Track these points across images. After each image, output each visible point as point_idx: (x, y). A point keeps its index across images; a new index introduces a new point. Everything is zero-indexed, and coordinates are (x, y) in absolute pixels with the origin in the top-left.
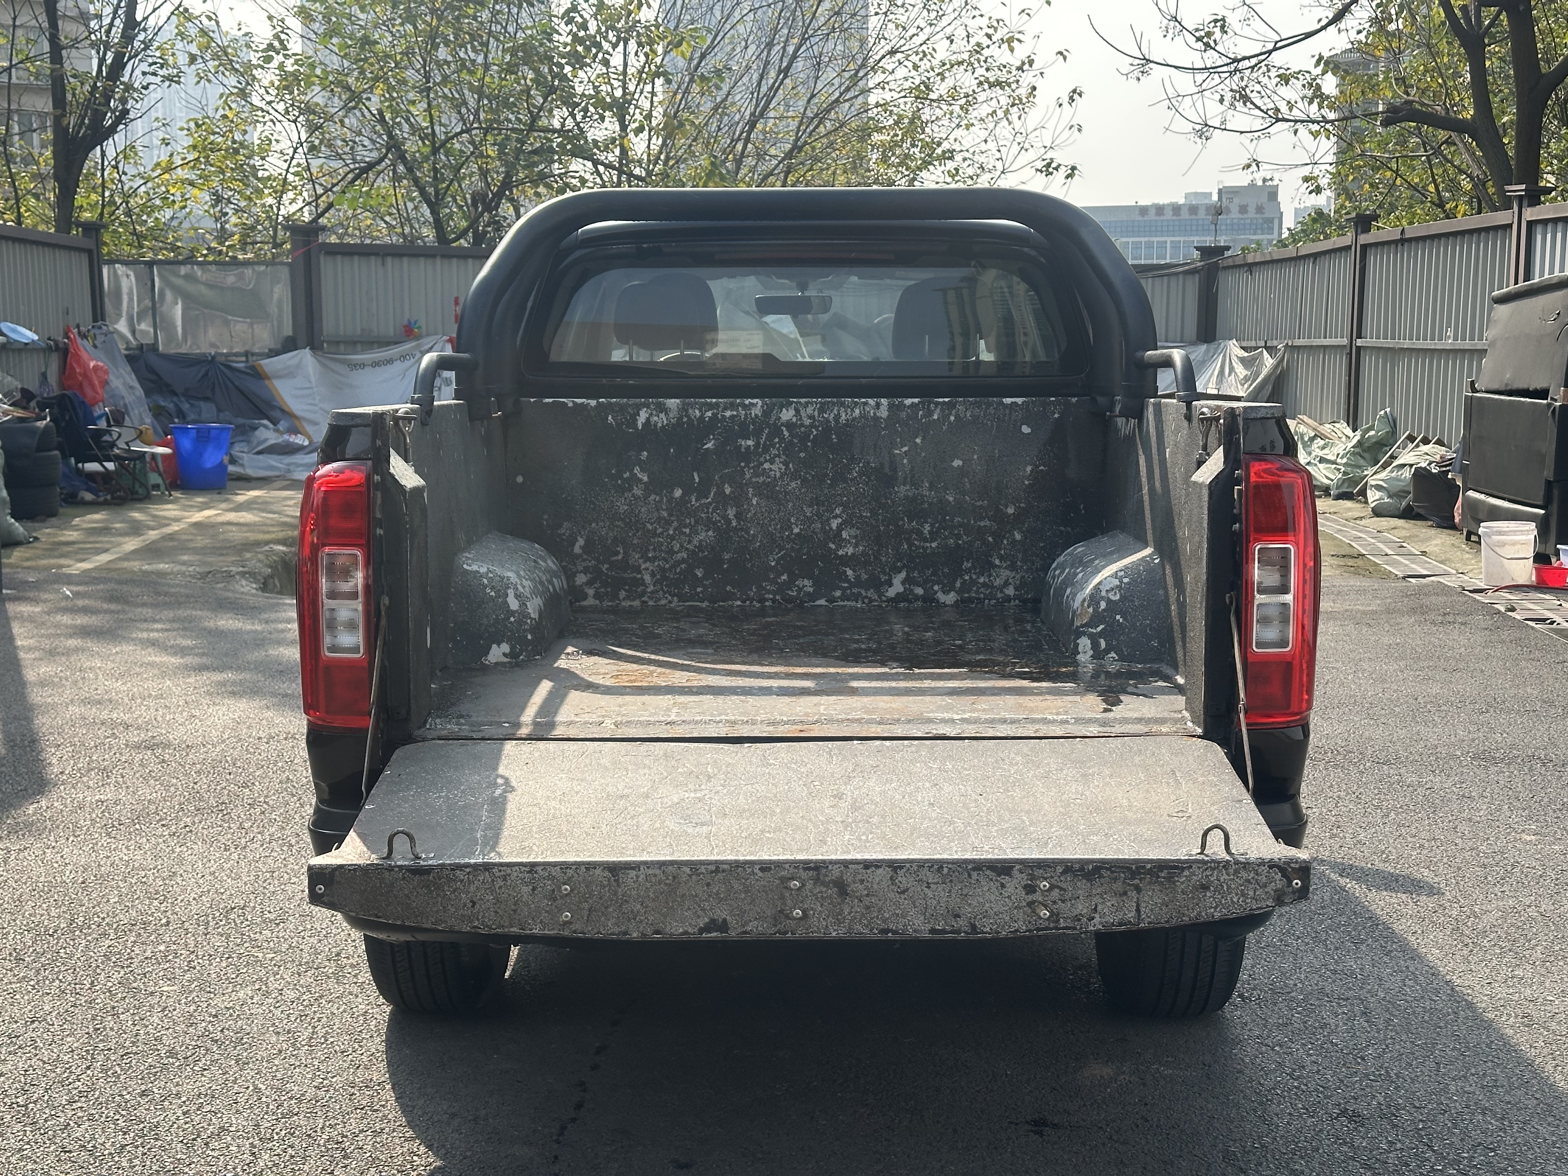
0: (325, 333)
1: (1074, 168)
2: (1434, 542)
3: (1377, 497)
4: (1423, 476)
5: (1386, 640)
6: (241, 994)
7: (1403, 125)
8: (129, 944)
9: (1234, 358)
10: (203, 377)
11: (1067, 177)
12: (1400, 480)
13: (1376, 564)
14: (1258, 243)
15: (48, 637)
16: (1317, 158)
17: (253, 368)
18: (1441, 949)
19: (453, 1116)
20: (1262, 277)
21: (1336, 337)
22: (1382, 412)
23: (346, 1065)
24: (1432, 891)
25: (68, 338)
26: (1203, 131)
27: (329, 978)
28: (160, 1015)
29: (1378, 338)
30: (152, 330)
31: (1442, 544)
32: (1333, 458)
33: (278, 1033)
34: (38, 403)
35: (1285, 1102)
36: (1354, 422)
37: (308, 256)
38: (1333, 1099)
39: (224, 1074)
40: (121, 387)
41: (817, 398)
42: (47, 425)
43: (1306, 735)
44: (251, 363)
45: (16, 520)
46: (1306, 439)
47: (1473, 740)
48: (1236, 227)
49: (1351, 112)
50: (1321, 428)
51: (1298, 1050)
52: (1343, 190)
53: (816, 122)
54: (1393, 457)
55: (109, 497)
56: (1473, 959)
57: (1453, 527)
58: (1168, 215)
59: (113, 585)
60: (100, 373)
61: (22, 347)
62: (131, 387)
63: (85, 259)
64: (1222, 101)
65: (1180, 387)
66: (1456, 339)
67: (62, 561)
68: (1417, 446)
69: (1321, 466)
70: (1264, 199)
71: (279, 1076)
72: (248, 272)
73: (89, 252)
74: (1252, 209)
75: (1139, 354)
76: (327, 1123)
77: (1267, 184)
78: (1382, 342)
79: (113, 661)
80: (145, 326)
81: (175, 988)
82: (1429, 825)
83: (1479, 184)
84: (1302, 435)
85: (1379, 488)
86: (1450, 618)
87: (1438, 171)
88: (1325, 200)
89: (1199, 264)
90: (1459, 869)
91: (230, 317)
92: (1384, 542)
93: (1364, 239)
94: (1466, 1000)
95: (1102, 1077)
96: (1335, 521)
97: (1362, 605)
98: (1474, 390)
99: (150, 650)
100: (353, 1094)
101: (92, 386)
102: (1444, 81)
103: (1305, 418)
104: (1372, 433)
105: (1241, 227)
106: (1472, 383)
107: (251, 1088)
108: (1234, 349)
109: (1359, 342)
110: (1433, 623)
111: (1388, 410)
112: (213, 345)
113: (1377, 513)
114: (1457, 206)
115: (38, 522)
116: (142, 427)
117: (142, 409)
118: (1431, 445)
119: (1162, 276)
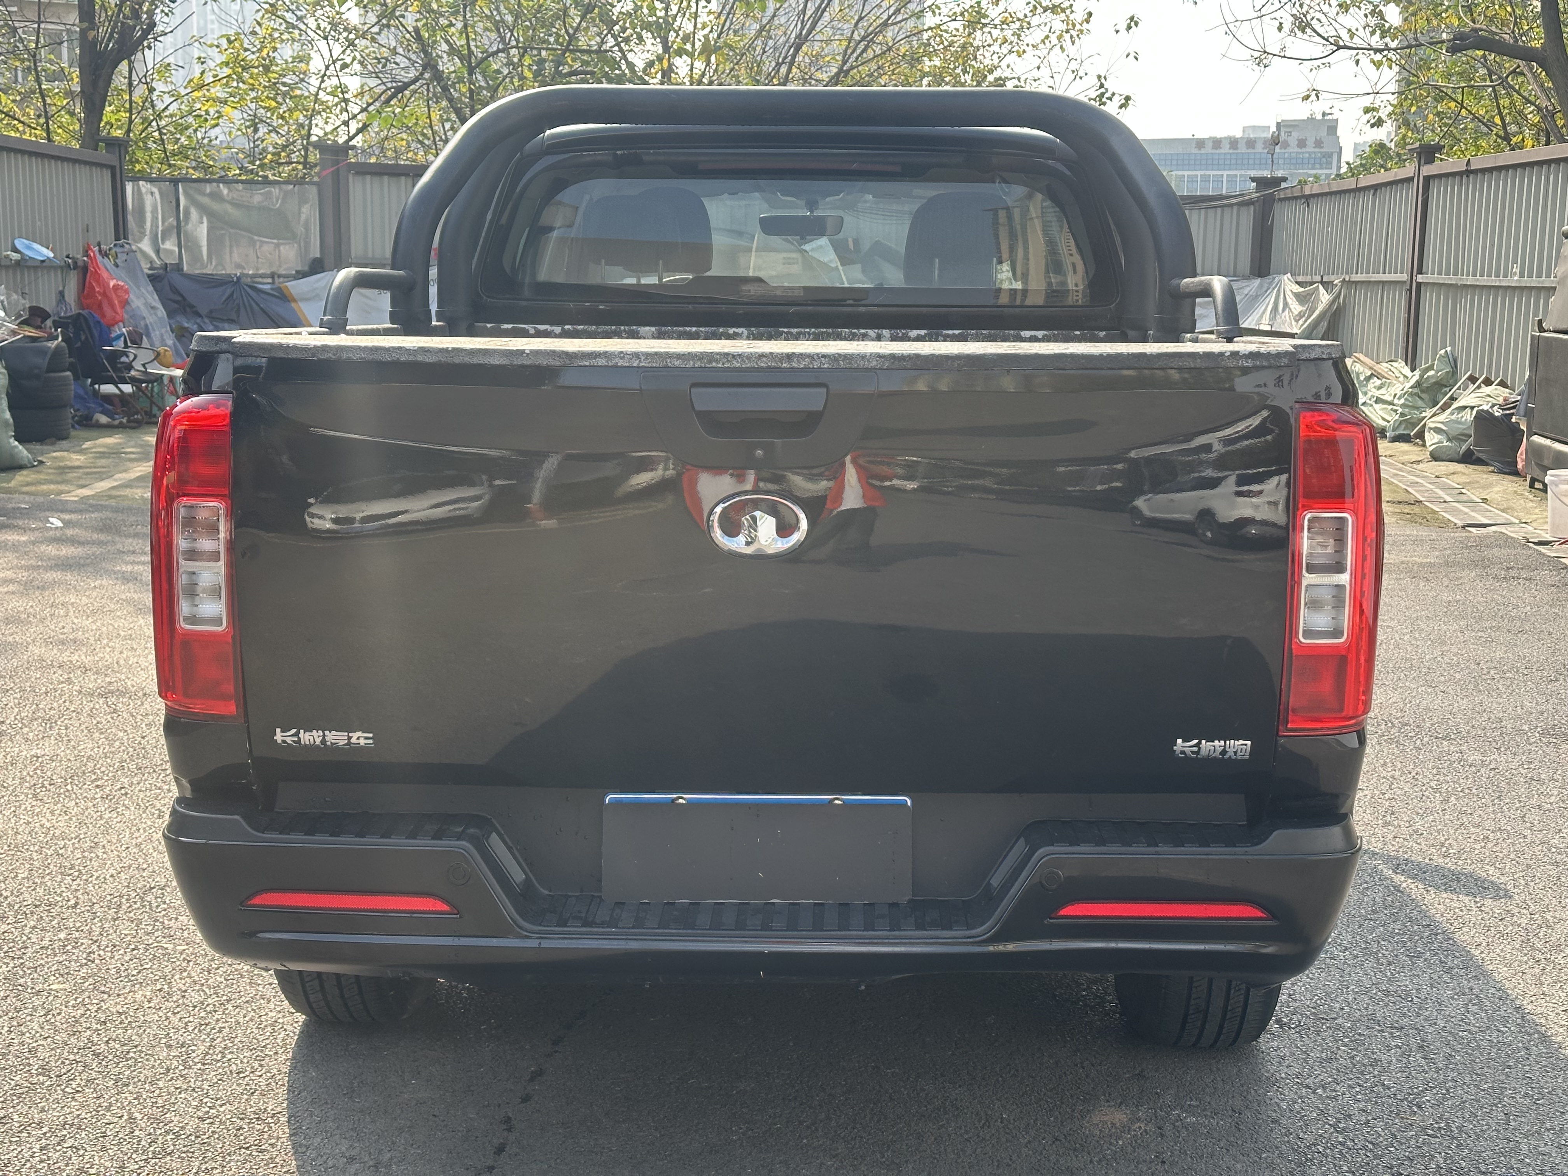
0: (353, 256)
1: (1128, 98)
2: (1496, 489)
3: (1436, 441)
4: (1485, 419)
5: (1445, 596)
6: (138, 997)
7: (1469, 53)
8: (27, 930)
9: (1288, 293)
10: (227, 299)
11: (1121, 107)
12: (1460, 423)
13: (1435, 512)
14: (1317, 177)
15: (27, 568)
16: (1379, 87)
17: (279, 290)
18: (1509, 966)
19: (352, 1160)
20: (1319, 209)
21: (1396, 273)
22: (1443, 352)
23: (240, 1090)
24: (1500, 893)
25: (88, 256)
26: (1262, 58)
27: (242, 977)
28: (42, 1019)
29: (1440, 273)
30: (176, 249)
31: (1505, 491)
32: (1390, 399)
33: (170, 1046)
34: (54, 322)
35: (1328, 1162)
36: (1412, 361)
37: (336, 175)
38: (1385, 1159)
39: (98, 1098)
40: (142, 307)
41: (810, 328)
42: (57, 347)
43: (1362, 741)
44: (277, 285)
45: (20, 442)
46: (1362, 378)
47: (1542, 713)
48: (1294, 161)
49: (1416, 39)
50: (1377, 367)
51: (1344, 1094)
52: (1404, 121)
53: (862, 46)
54: (1453, 399)
55: (124, 420)
56: (1547, 979)
57: (1516, 473)
58: (1226, 148)
59: (109, 514)
60: (120, 293)
61: (38, 264)
62: (153, 308)
63: (107, 175)
64: (1280, 28)
65: (1221, 320)
66: (1522, 275)
67: (63, 487)
68: (1479, 387)
69: (1378, 407)
70: (1323, 133)
71: (160, 1102)
72: (275, 191)
73: (112, 168)
74: (1310, 143)
75: (1174, 282)
76: (203, 1167)
77: (1327, 118)
78: (1444, 279)
79: (88, 597)
80: (170, 245)
81: (66, 986)
82: (1494, 812)
83: (1548, 115)
84: (1358, 374)
85: (1437, 430)
86: (1514, 573)
87: (1505, 102)
88: (1386, 134)
89: (1254, 195)
90: (1528, 866)
91: (256, 238)
92: (1443, 488)
93: (1427, 170)
94: (1539, 1032)
95: (1113, 1125)
96: (1392, 464)
97: (1419, 556)
98: (1542, 329)
99: (131, 585)
100: (241, 1128)
101: (112, 306)
102: (1514, 11)
103: (1362, 357)
104: (1432, 373)
105: (1300, 161)
106: (1540, 322)
107: (126, 1117)
108: (1289, 285)
109: (1420, 278)
110: (1496, 577)
111: (1449, 349)
112: (239, 266)
113: (1435, 457)
114: (1523, 140)
115: (46, 445)
116: (161, 349)
117: (163, 331)
118: (1493, 387)
119: (1216, 207)
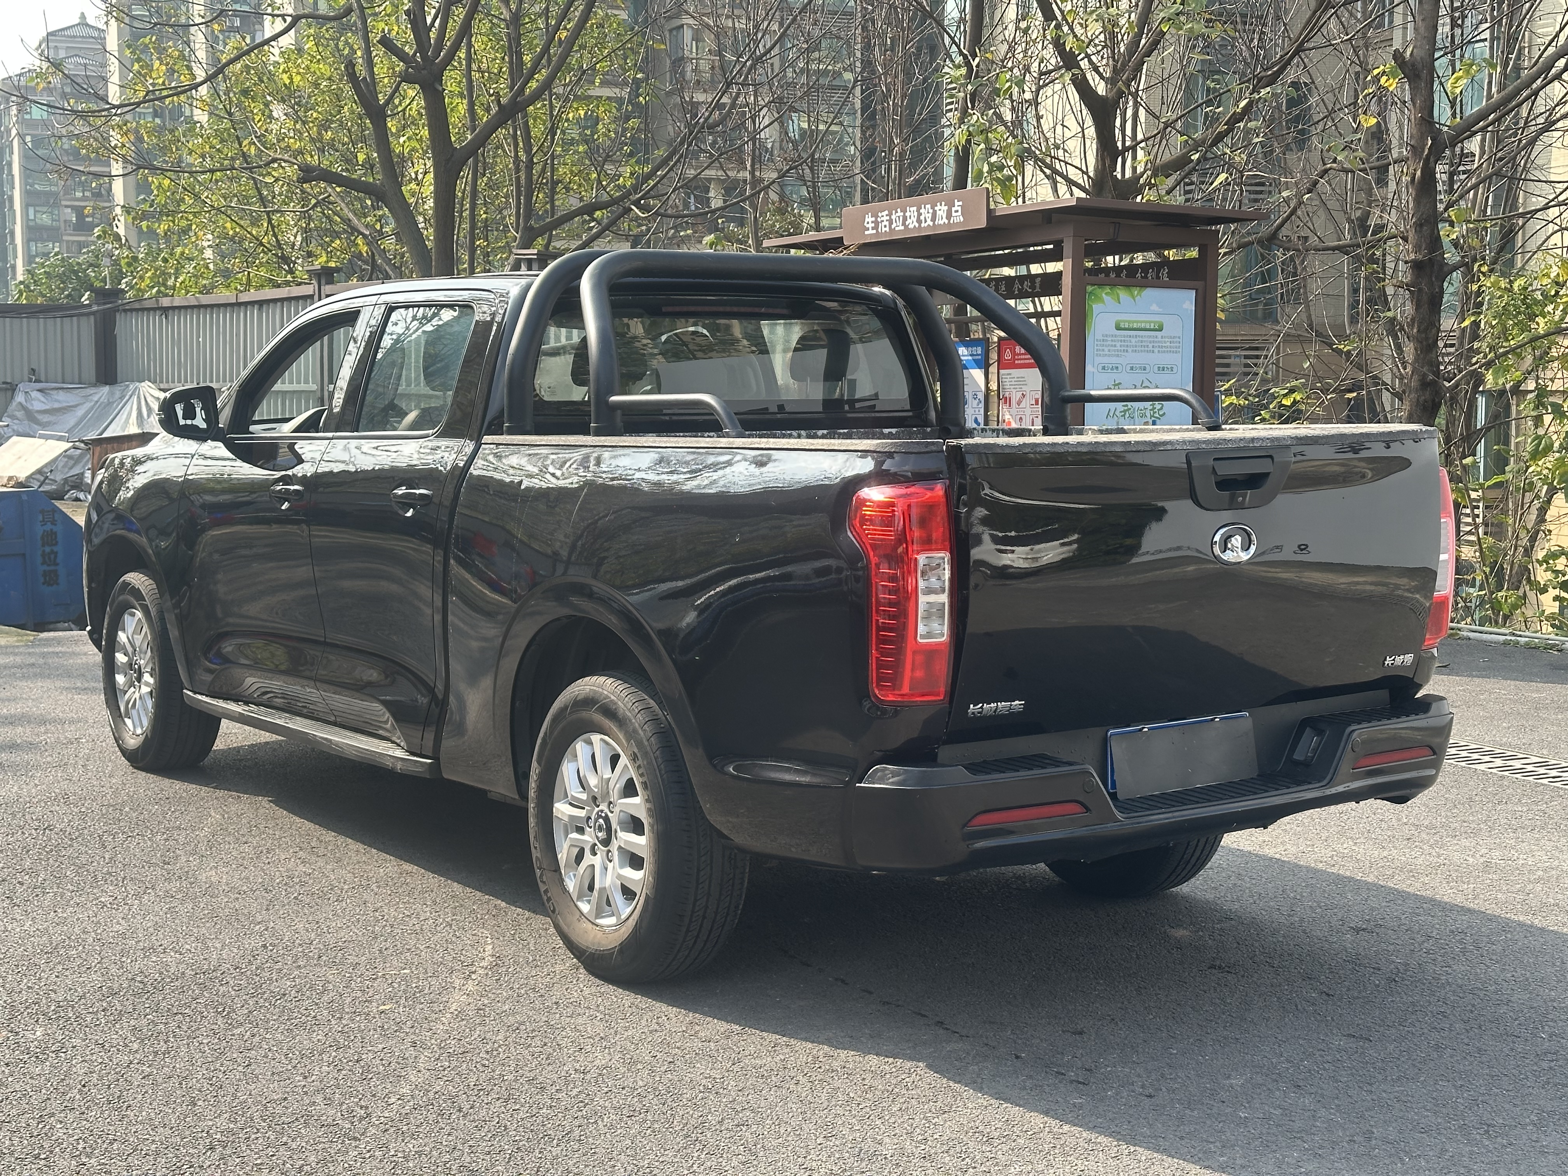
75: (1062, 393)
108: (150, 391)
119: (71, 316)
